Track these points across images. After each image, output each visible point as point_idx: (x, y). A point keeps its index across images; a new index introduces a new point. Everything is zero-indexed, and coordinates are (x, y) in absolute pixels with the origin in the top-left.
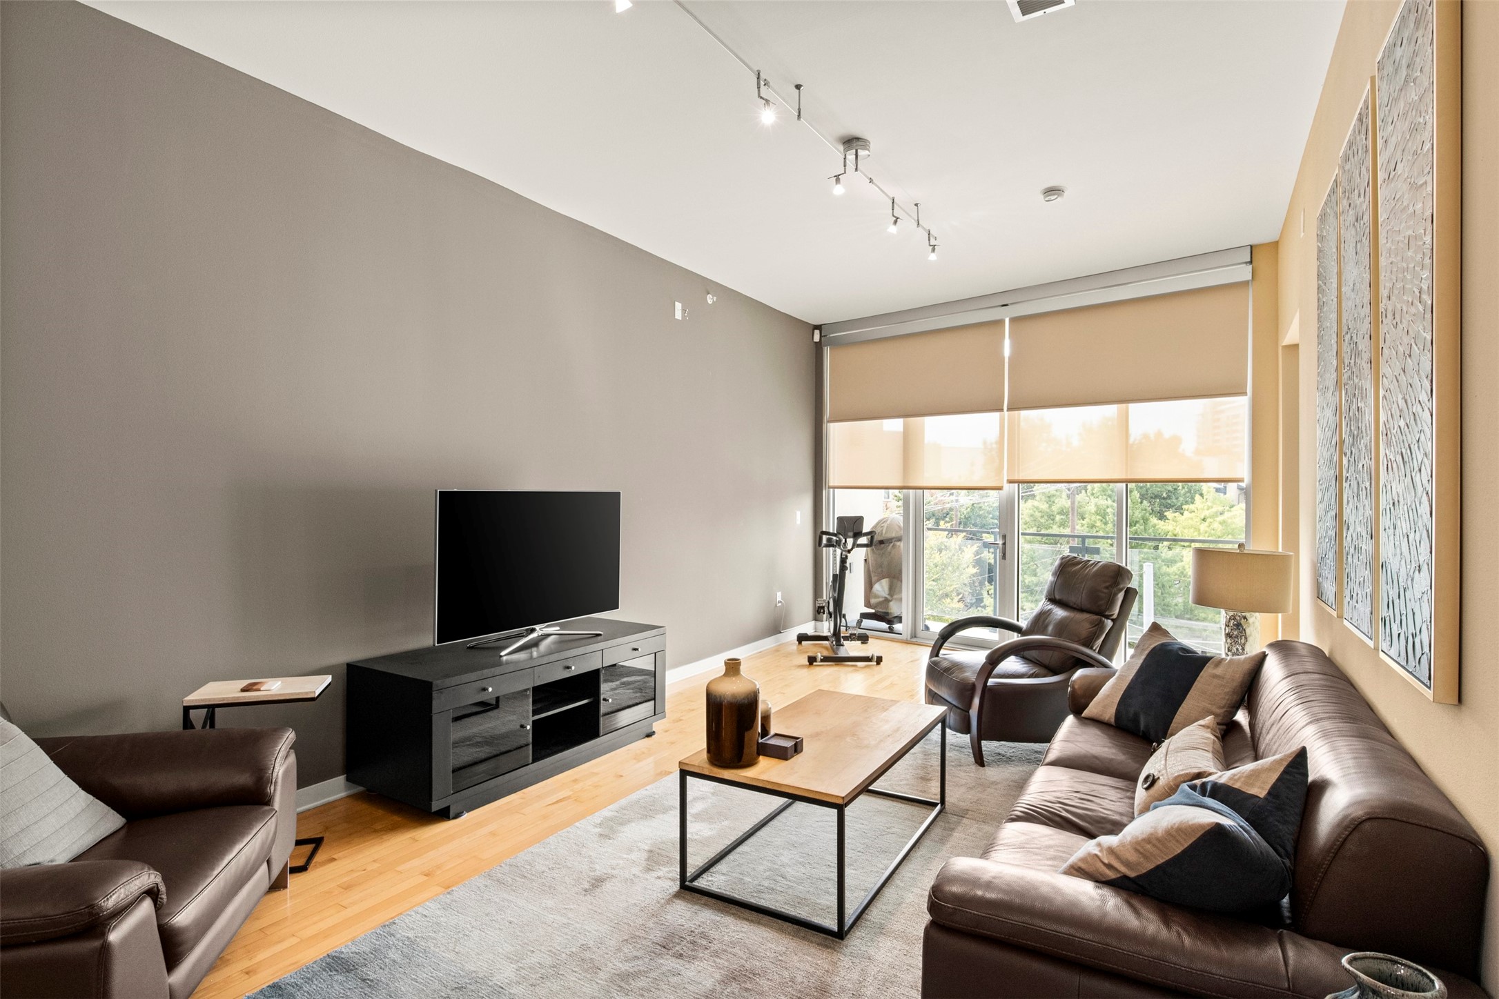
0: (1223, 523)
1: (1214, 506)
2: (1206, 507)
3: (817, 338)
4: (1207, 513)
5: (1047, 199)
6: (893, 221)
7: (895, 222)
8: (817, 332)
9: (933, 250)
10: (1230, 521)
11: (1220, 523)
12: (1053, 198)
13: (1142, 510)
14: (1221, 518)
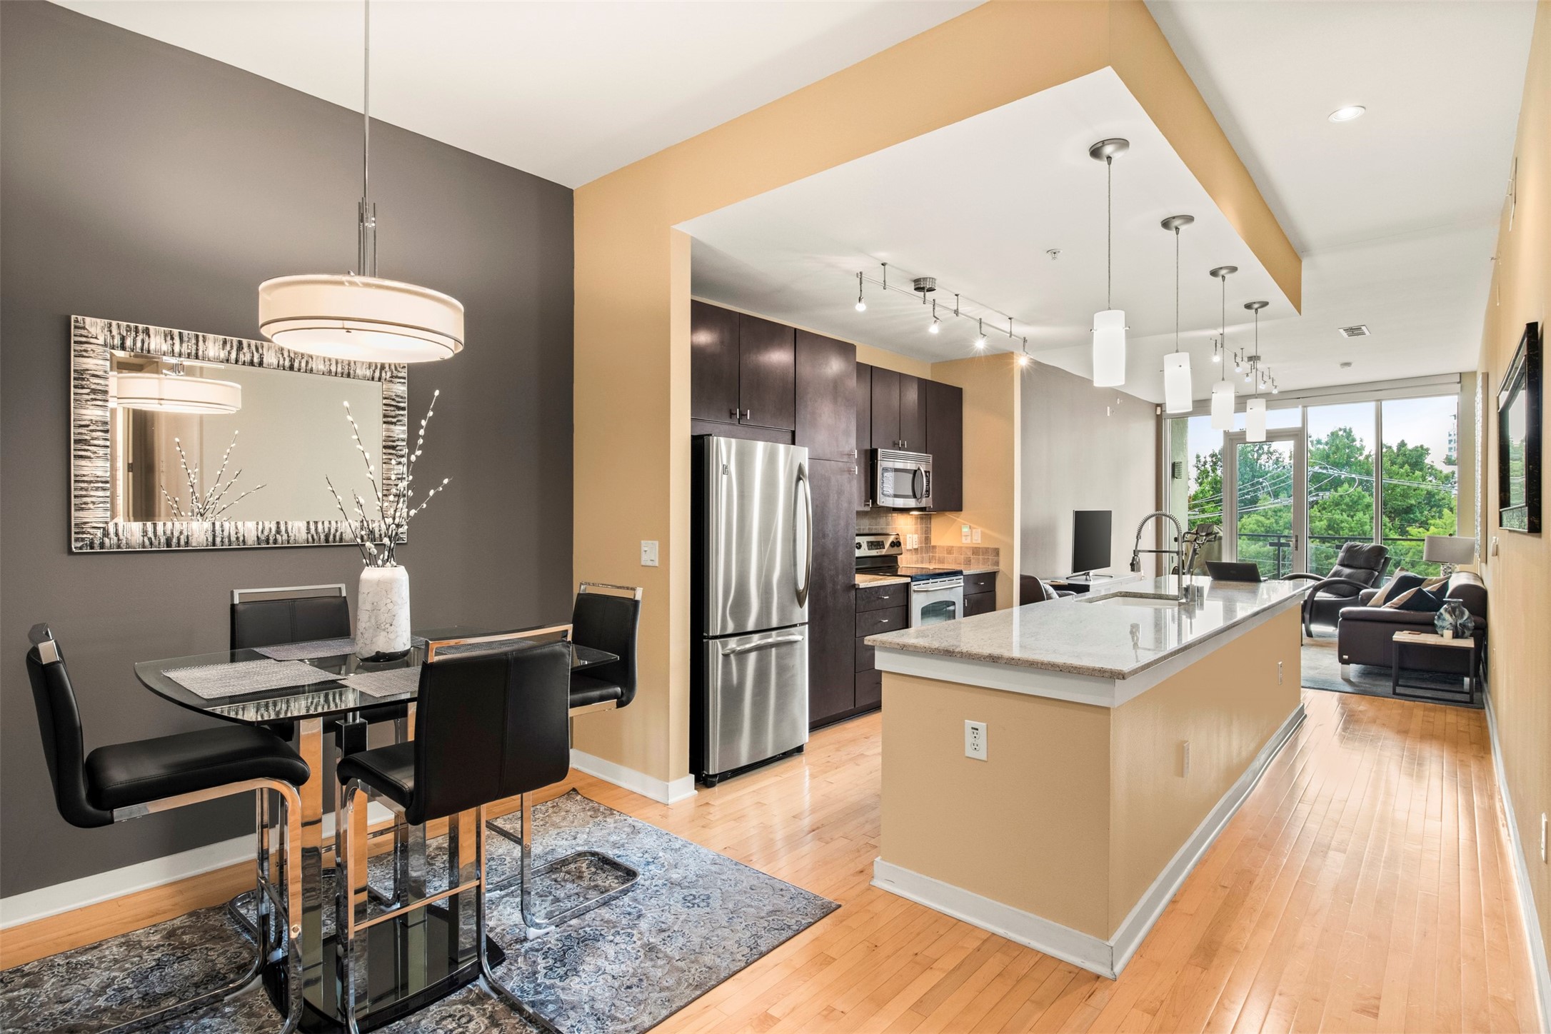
3: (1159, 412)
5: (1342, 367)
8: (1159, 409)
12: (1345, 367)
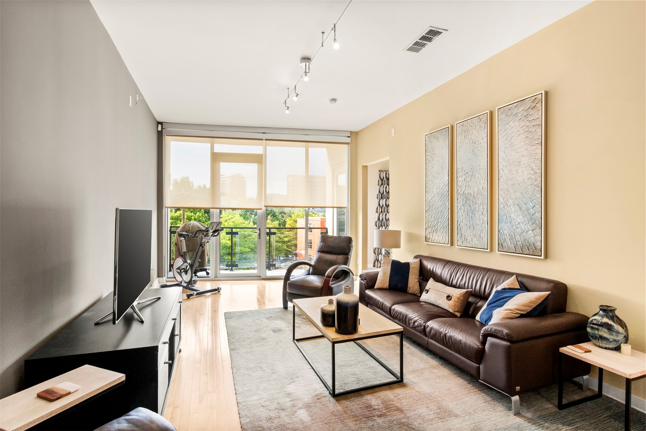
0: (233, 222)
1: (229, 216)
2: (227, 216)
3: (160, 129)
4: (227, 218)
5: (331, 102)
6: (296, 95)
7: (297, 96)
8: (160, 126)
9: (288, 109)
10: (235, 221)
11: (232, 222)
12: (333, 102)
13: (205, 217)
14: (232, 220)
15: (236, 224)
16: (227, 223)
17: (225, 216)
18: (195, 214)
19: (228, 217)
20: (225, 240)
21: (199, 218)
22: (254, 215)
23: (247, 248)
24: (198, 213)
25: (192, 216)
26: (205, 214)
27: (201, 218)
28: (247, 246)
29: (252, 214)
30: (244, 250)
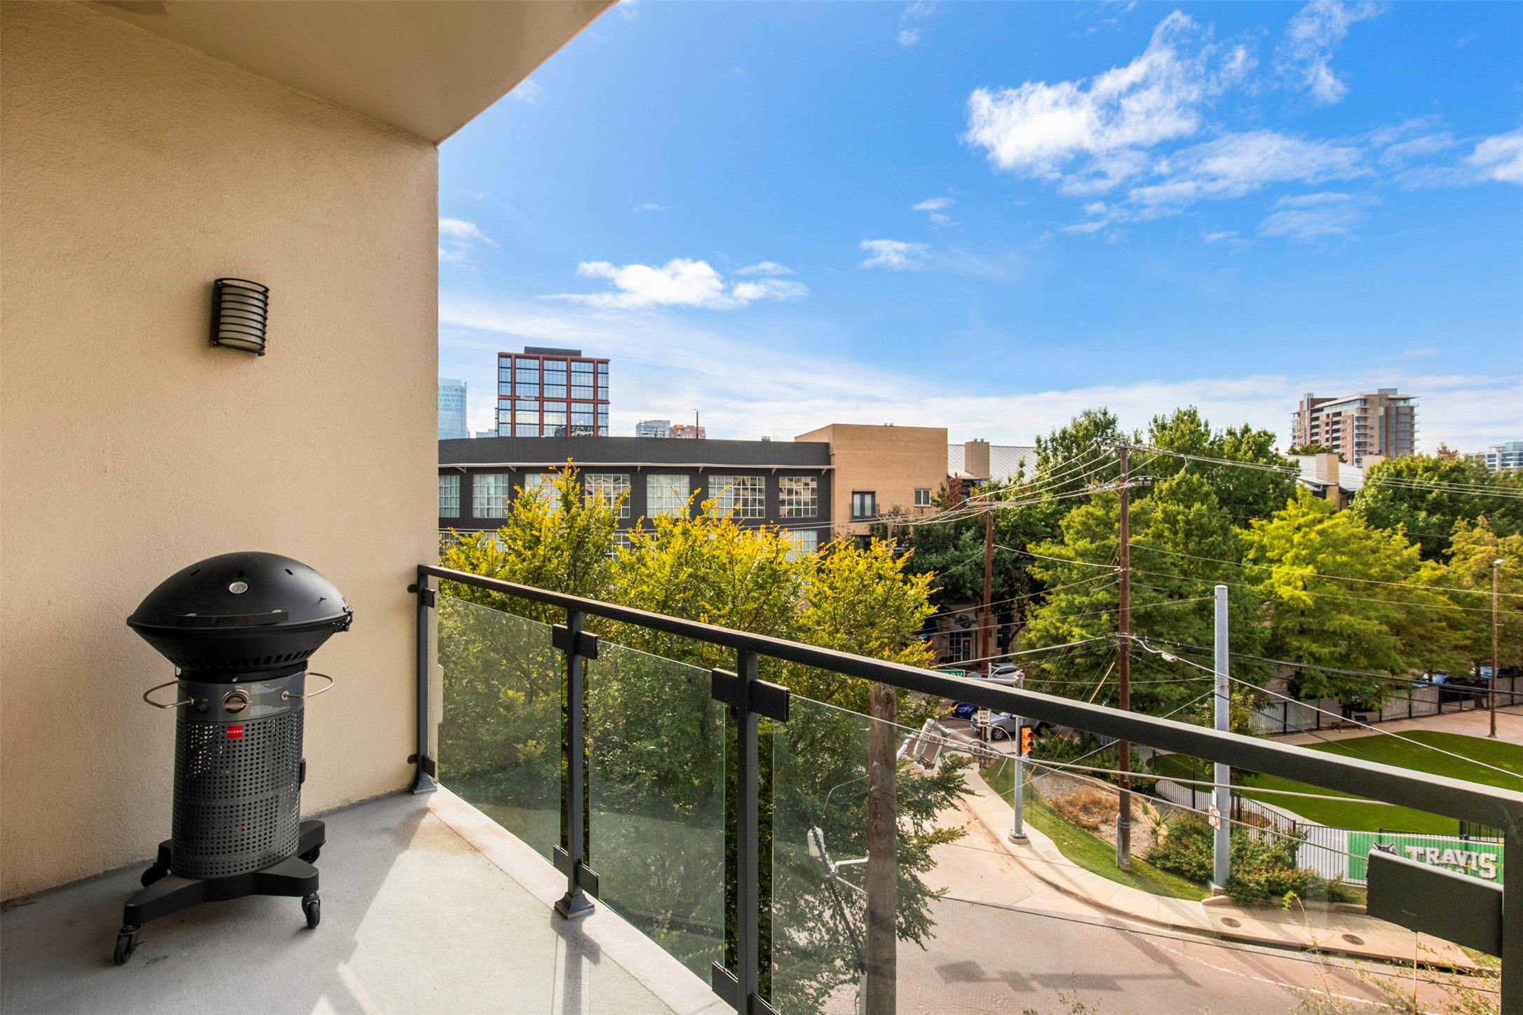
15: (1335, 540)
16: (1301, 534)
17: (1294, 512)
18: (1189, 507)
19: (1306, 518)
20: (1290, 588)
21: (1200, 519)
22: (1427, 510)
23: (1376, 622)
24: (1197, 506)
25: (1178, 513)
26: (1220, 508)
27: (1205, 520)
28: (1377, 614)
29: (1417, 509)
30: (1362, 627)
